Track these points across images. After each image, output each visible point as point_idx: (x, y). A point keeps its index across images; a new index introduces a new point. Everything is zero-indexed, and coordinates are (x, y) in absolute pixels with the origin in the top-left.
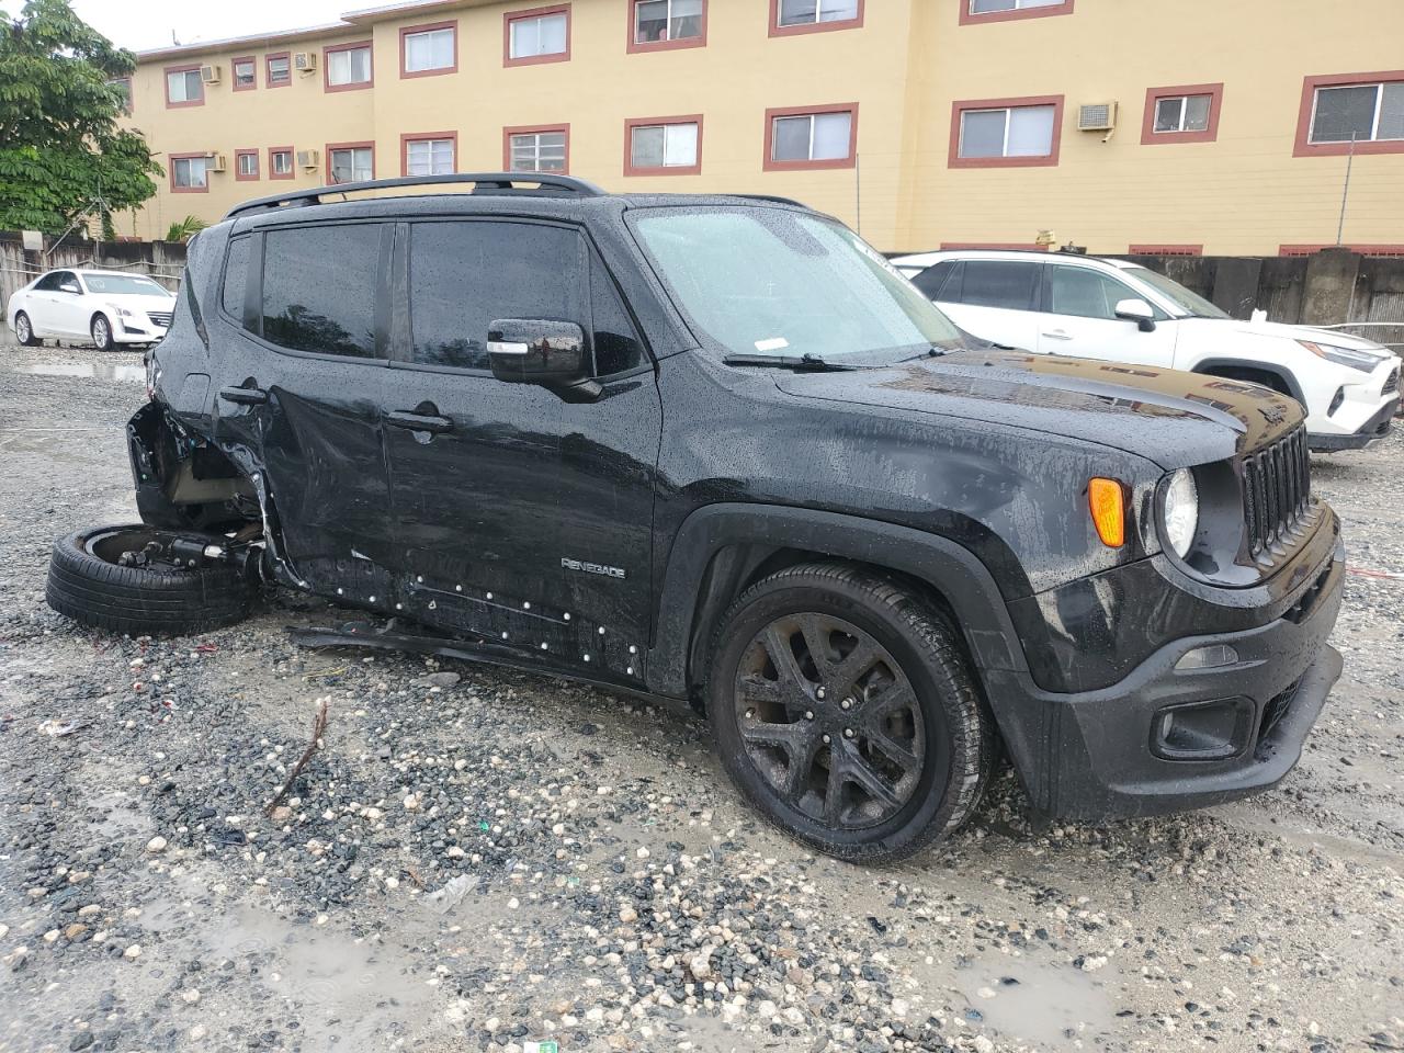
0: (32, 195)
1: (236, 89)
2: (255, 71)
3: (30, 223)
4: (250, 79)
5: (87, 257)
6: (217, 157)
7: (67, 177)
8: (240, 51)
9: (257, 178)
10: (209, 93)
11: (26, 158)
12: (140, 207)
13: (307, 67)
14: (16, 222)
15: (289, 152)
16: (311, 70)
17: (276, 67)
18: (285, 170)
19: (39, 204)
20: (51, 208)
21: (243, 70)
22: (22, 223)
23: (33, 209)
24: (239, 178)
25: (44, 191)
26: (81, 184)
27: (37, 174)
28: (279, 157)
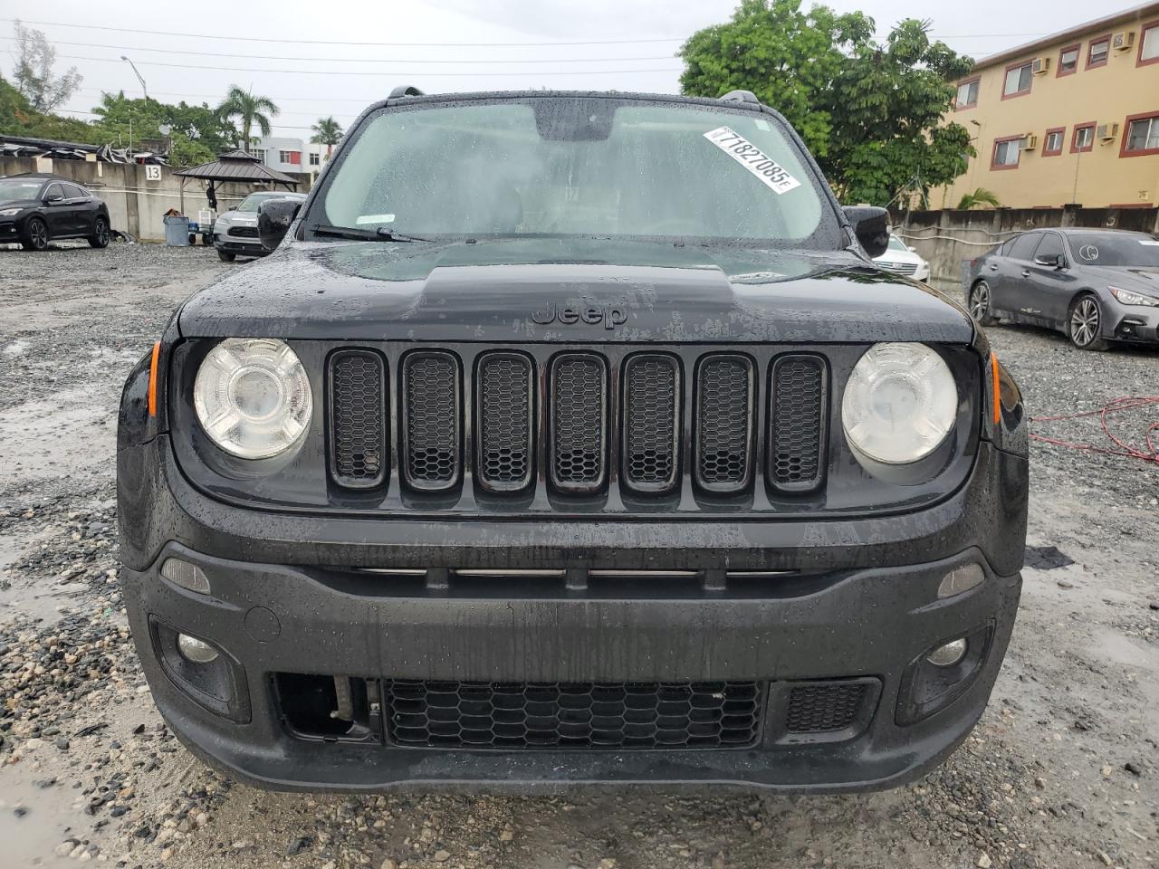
0: (871, 178)
1: (1059, 75)
2: (1077, 58)
3: (865, 198)
4: (1072, 65)
5: (899, 223)
6: (1030, 137)
7: (898, 162)
8: (1068, 41)
9: (1059, 153)
10: (1036, 82)
11: (872, 150)
12: (952, 183)
13: (1123, 46)
14: (856, 198)
15: (1091, 127)
16: (1127, 48)
17: (1096, 50)
18: (1086, 143)
19: (874, 184)
20: (882, 186)
21: (1068, 58)
22: (860, 198)
23: (870, 188)
24: (1045, 154)
25: (879, 174)
26: (907, 166)
27: (874, 161)
28: (1082, 133)
